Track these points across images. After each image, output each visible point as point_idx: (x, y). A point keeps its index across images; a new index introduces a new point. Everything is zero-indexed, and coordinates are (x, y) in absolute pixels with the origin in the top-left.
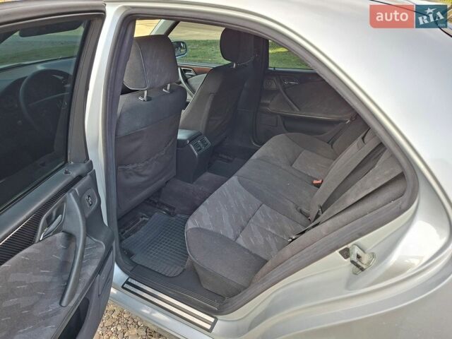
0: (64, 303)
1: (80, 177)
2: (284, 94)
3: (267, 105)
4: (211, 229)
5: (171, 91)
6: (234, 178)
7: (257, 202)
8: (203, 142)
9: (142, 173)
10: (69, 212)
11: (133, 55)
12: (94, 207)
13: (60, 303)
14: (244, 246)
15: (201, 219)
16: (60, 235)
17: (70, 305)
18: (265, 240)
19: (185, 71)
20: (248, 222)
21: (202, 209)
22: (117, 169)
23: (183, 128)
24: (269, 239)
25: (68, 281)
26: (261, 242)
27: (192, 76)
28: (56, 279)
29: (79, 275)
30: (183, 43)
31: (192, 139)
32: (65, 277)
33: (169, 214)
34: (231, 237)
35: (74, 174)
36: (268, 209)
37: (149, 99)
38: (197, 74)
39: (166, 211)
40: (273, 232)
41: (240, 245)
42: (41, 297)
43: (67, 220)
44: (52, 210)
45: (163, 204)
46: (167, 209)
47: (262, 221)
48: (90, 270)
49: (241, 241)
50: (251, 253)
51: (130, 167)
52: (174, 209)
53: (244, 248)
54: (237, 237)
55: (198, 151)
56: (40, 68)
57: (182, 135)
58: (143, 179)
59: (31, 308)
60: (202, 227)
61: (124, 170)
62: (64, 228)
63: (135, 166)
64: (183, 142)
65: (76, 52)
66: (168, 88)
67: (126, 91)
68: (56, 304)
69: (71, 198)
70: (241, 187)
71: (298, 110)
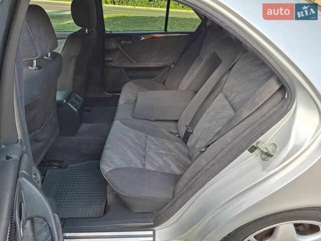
2: (123, 51)
3: (111, 61)
4: (125, 166)
5: (52, 57)
6: (117, 123)
7: (143, 135)
8: (77, 99)
14: (153, 169)
18: (163, 160)
20: (145, 151)
24: (165, 158)
26: (161, 162)
31: (68, 99)
33: (60, 167)
34: (141, 166)
36: (153, 138)
37: (39, 67)
39: (56, 166)
40: (165, 152)
41: (149, 170)
46: (56, 164)
47: (154, 147)
49: (148, 167)
52: (63, 162)
53: (153, 171)
54: (144, 165)
55: (76, 107)
57: (59, 96)
60: (116, 167)
64: (61, 102)
66: (49, 55)
71: (136, 62)
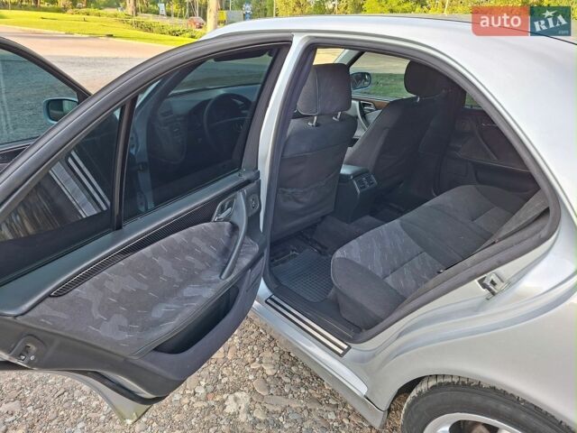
0: (223, 277)
1: (248, 182)
2: (479, 138)
3: (457, 149)
4: (359, 262)
5: (341, 119)
6: (396, 222)
7: (418, 248)
8: (368, 179)
9: (301, 200)
10: (237, 207)
11: (309, 81)
12: (255, 211)
13: (220, 276)
14: (393, 286)
15: (351, 251)
16: (227, 224)
17: (227, 280)
19: (364, 105)
20: (402, 265)
21: (353, 243)
22: (277, 191)
23: (349, 163)
25: (227, 264)
27: (371, 111)
28: (219, 260)
29: (235, 262)
30: (368, 74)
31: (356, 175)
32: (226, 260)
33: (320, 252)
34: (379, 274)
35: (245, 177)
36: (428, 257)
37: (317, 125)
38: (377, 109)
41: (387, 284)
42: (208, 267)
43: (235, 214)
44: (226, 201)
45: (316, 242)
46: (319, 248)
48: (245, 261)
49: (389, 280)
50: (398, 293)
51: (290, 191)
52: (326, 248)
53: (392, 288)
54: (386, 276)
55: (361, 188)
56: (222, 92)
57: (345, 170)
58: (300, 206)
59: (200, 271)
60: (349, 258)
61: (284, 192)
62: (232, 219)
63: (294, 190)
64: (347, 177)
65: (262, 80)
66: (338, 116)
67: (298, 116)
68: (217, 277)
69: (240, 197)
70: (402, 230)
71: (495, 158)
